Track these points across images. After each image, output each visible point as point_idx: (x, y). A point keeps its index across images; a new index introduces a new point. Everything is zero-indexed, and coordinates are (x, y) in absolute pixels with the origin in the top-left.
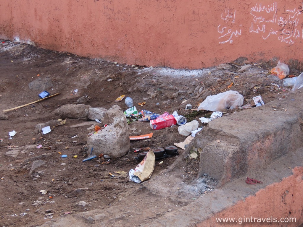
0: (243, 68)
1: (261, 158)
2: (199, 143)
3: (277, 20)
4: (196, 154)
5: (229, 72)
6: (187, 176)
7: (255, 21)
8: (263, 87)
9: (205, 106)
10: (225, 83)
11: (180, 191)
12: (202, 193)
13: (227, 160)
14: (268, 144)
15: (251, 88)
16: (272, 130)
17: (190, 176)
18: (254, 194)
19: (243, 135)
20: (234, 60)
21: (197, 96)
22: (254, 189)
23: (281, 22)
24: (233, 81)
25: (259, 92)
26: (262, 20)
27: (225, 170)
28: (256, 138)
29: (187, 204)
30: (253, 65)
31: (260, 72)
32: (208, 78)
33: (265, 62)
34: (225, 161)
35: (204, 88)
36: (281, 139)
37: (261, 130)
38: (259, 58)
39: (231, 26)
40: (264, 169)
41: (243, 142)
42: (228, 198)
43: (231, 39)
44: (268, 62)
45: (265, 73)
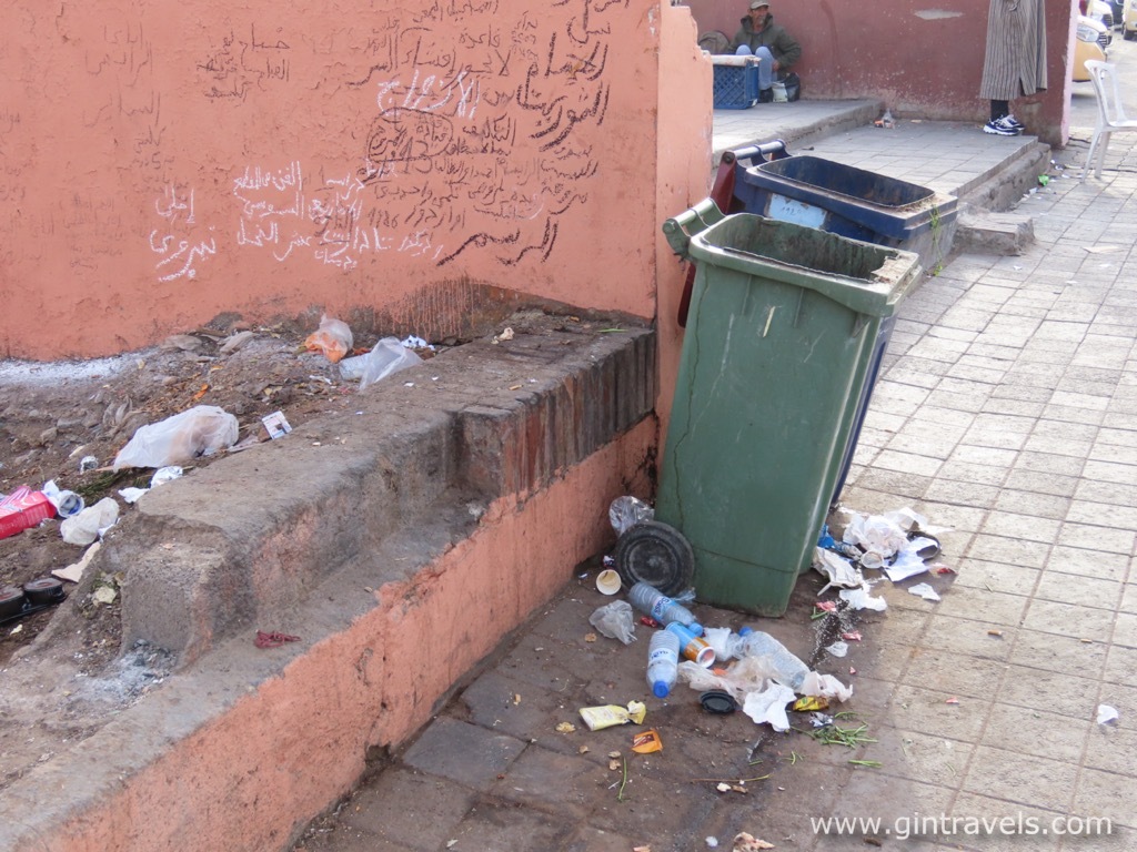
0: (232, 341)
1: (290, 575)
2: (115, 558)
3: (306, 208)
4: (112, 590)
5: (195, 358)
6: (90, 654)
7: (250, 214)
8: (287, 389)
9: (132, 456)
10: (186, 388)
11: (73, 699)
12: (135, 693)
13: (194, 594)
14: (304, 534)
15: (255, 393)
16: (311, 498)
17: (98, 652)
18: (279, 671)
19: (233, 520)
20: (206, 322)
21: (111, 433)
22: (280, 659)
23: (317, 213)
24: (208, 379)
25: (279, 403)
26: (266, 210)
27: (194, 622)
28: (269, 525)
29: (98, 730)
30: (258, 332)
31: (277, 348)
32: (137, 378)
33: (289, 320)
34: (190, 596)
35: (128, 406)
36: (339, 518)
37: (281, 500)
38: (271, 310)
39: (187, 232)
40: (302, 602)
41: (236, 541)
42: (210, 694)
43: (190, 268)
44: (296, 321)
45: (291, 349)
